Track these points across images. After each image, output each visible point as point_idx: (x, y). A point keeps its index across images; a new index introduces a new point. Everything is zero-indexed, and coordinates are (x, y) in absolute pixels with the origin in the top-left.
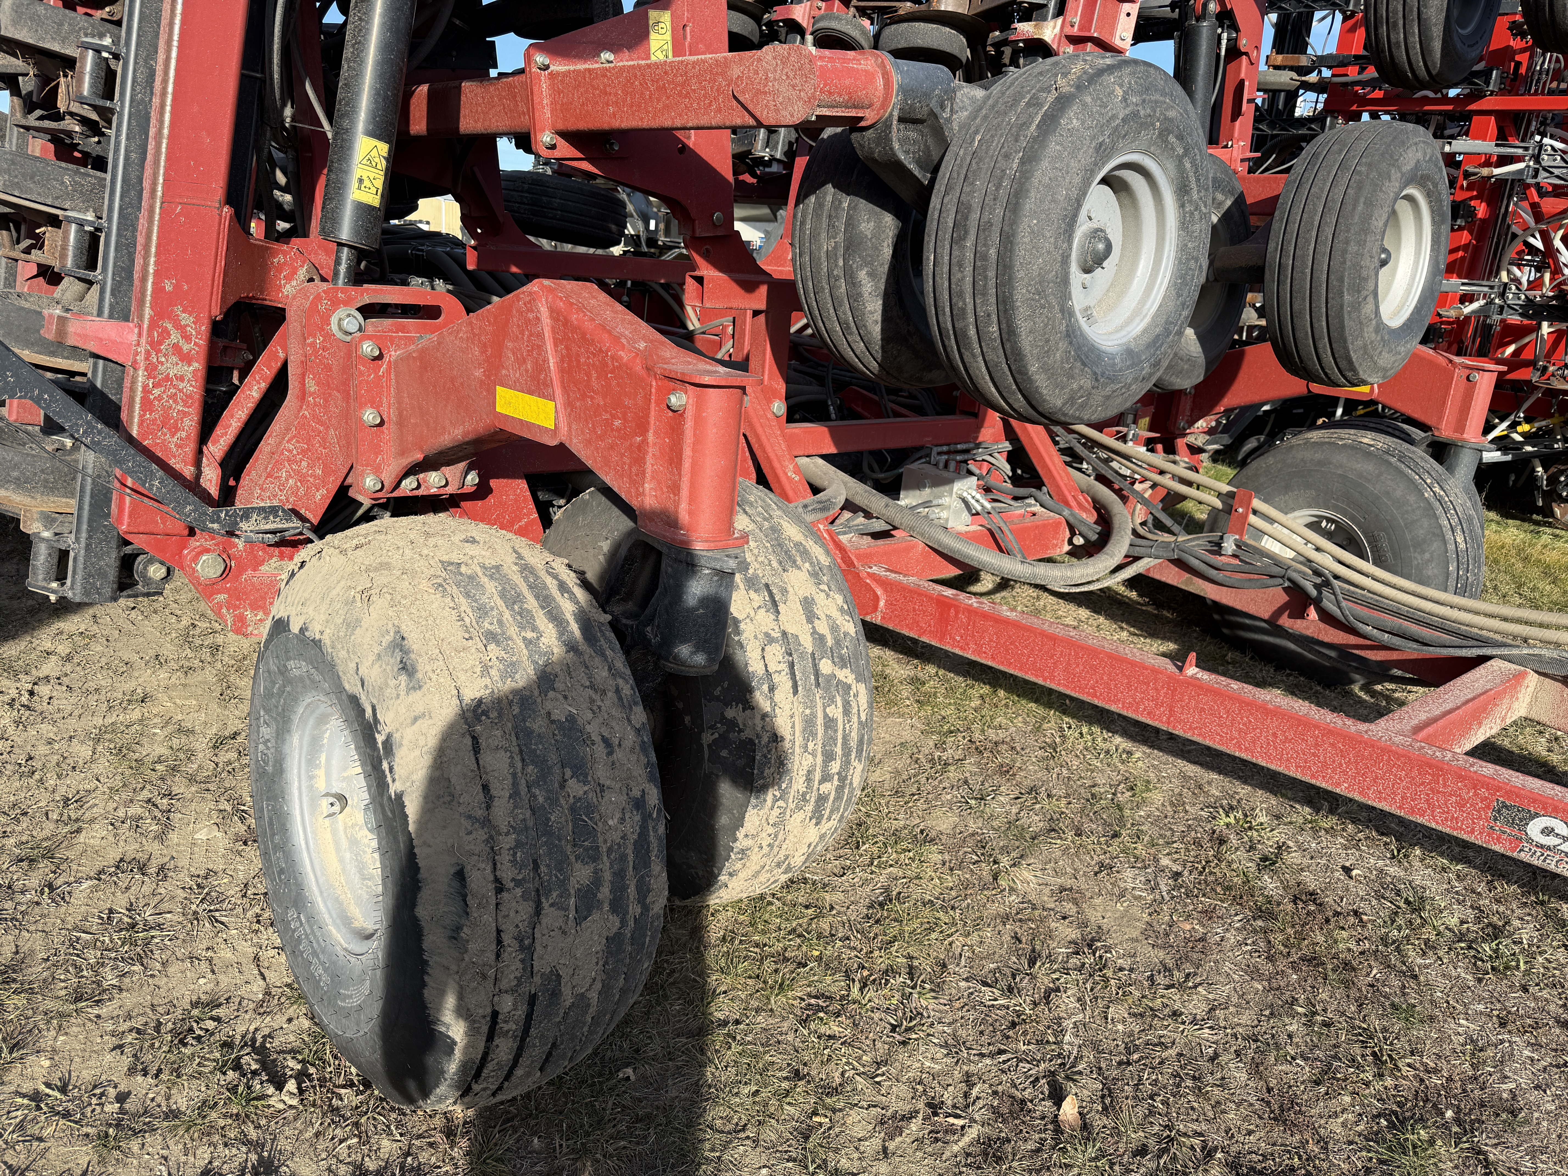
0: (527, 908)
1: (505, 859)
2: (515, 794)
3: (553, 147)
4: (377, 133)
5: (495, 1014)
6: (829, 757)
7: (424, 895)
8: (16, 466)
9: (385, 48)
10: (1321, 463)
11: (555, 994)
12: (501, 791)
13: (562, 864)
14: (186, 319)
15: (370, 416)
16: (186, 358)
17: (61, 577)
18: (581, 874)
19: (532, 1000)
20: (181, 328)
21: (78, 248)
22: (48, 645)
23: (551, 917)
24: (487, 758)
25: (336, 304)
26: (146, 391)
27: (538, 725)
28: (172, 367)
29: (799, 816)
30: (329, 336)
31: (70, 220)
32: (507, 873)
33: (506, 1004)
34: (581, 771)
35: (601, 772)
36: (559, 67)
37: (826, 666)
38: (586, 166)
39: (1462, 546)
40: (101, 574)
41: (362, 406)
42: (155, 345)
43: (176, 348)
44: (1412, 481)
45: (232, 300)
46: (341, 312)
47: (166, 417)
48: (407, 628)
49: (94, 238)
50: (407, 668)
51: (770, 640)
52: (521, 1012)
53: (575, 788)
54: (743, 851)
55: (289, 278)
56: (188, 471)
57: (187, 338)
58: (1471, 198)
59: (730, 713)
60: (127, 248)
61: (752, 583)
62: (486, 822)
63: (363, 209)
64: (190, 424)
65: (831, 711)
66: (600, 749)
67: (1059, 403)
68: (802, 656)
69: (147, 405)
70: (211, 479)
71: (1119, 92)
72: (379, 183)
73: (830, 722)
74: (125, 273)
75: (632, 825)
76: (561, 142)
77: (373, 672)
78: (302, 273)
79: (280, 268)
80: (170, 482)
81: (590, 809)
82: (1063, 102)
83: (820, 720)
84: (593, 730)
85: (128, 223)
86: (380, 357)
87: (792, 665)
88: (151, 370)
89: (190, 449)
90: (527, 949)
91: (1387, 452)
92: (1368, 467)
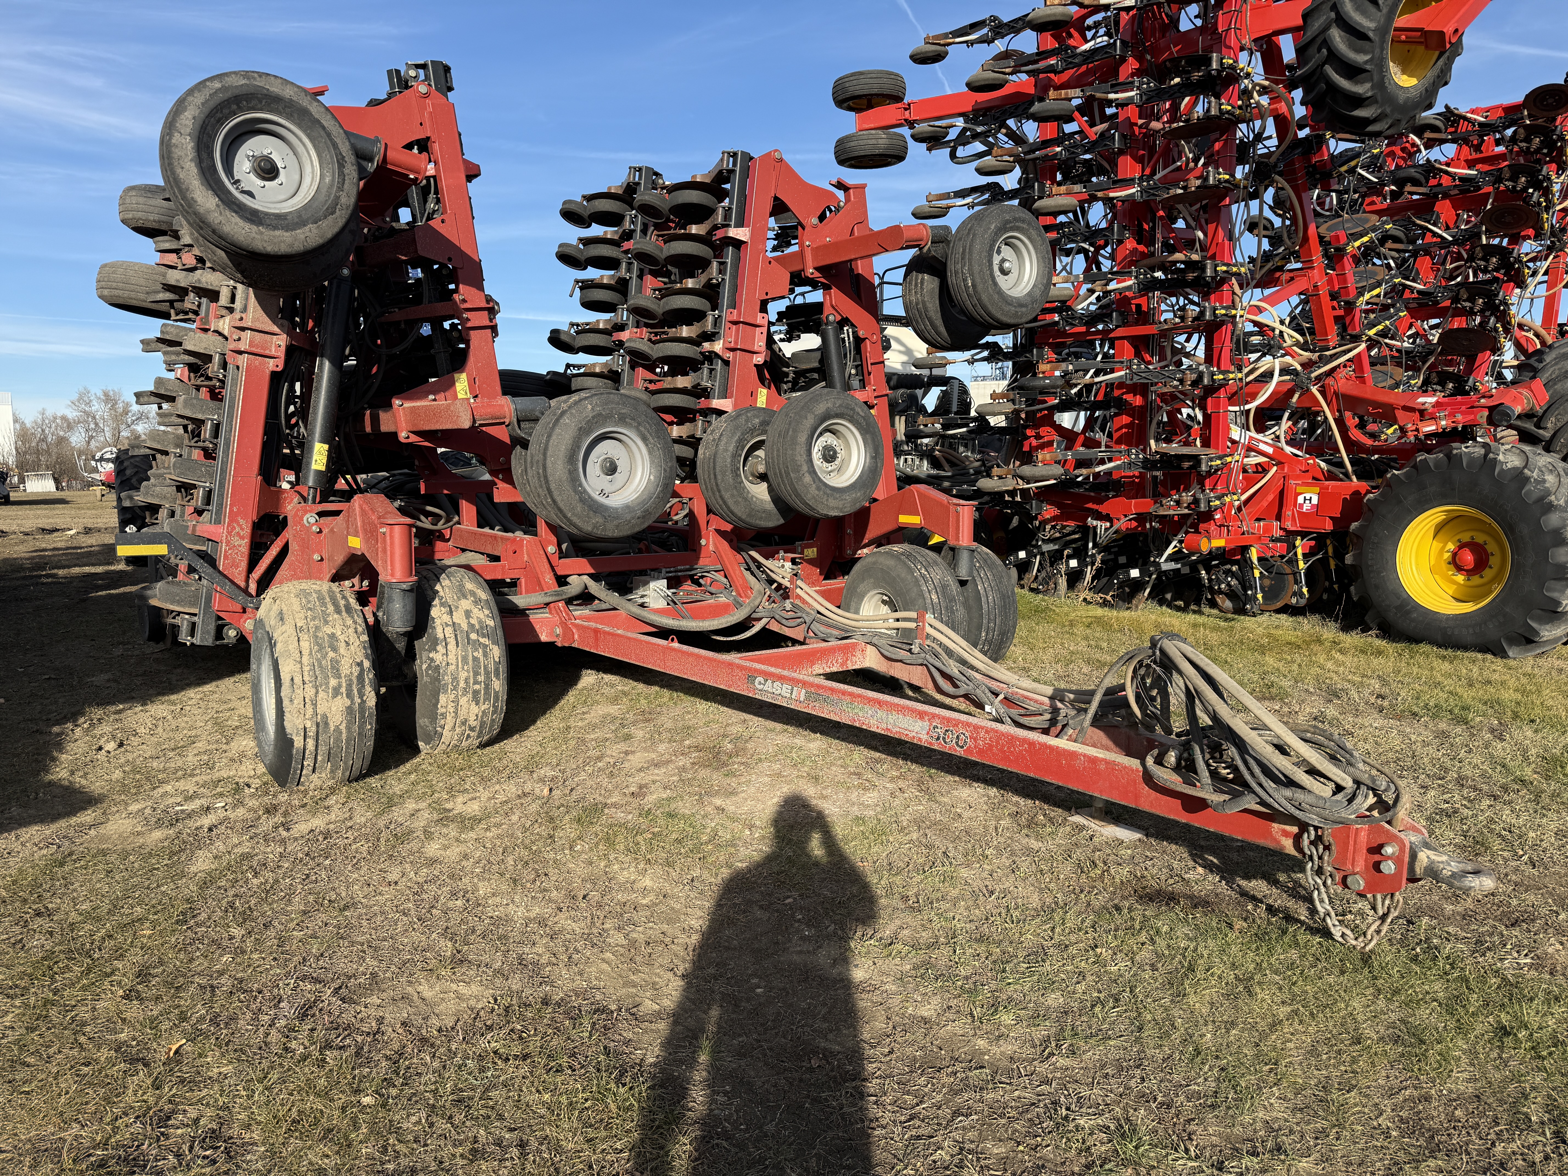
0: (313, 691)
1: (305, 674)
2: (311, 654)
3: (408, 437)
4: (323, 441)
5: (305, 729)
6: (476, 674)
7: (283, 688)
8: (178, 595)
9: (326, 407)
10: (874, 563)
11: (326, 724)
12: (305, 652)
13: (327, 677)
14: (242, 521)
15: (316, 557)
16: (242, 538)
17: (192, 636)
18: (333, 682)
19: (318, 725)
20: (240, 526)
21: (203, 497)
22: (192, 695)
23: (321, 694)
24: (301, 643)
25: (306, 512)
26: (226, 551)
27: (320, 635)
28: (237, 541)
29: (465, 699)
30: (303, 525)
31: (200, 486)
32: (306, 679)
33: (308, 724)
34: (335, 649)
35: (342, 651)
36: (407, 405)
37: (473, 636)
38: (427, 444)
39: (936, 600)
40: (208, 632)
41: (313, 553)
42: (229, 533)
43: (238, 534)
44: (909, 568)
45: (262, 513)
46: (308, 515)
47: (234, 561)
48: (285, 609)
49: (210, 492)
50: (282, 619)
51: (447, 625)
52: (314, 729)
53: (331, 654)
54: (442, 714)
55: (289, 503)
56: (242, 584)
57: (243, 529)
58: (1123, 394)
59: (431, 655)
60: (221, 496)
61: (442, 605)
62: (301, 662)
63: (318, 472)
64: (244, 565)
65: (476, 654)
66: (343, 644)
67: (590, 529)
68: (462, 632)
69: (226, 557)
70: (253, 588)
71: (590, 407)
72: (325, 461)
73: (475, 659)
74: (220, 505)
75: (356, 671)
76: (411, 435)
77: (273, 623)
78: (296, 500)
79: (285, 499)
80: (233, 587)
81: (337, 662)
82: (563, 413)
83: (470, 658)
84: (342, 638)
85: (222, 485)
86: (321, 532)
87: (456, 636)
88: (228, 543)
89: (244, 574)
90: (315, 705)
91: (902, 554)
92: (891, 562)
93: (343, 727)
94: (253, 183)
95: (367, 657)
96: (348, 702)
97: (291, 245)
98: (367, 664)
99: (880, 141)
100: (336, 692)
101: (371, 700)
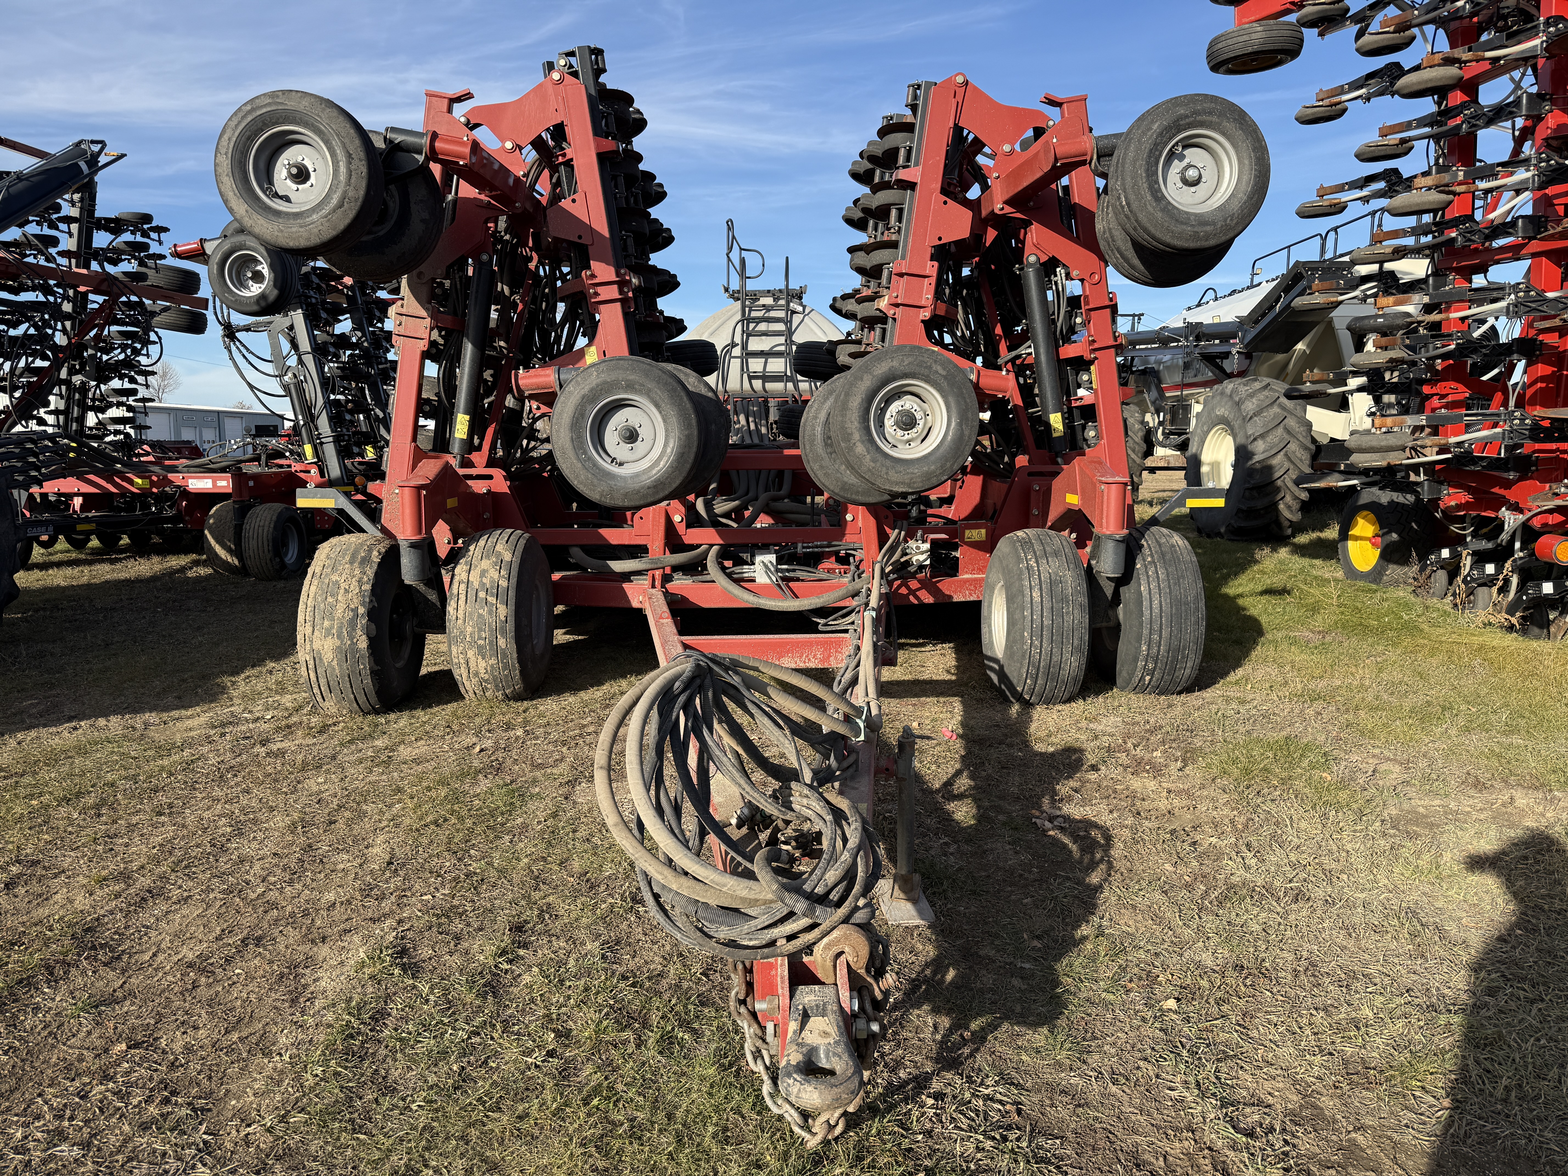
0: (311, 629)
1: (308, 614)
11: (321, 659)
12: (312, 595)
19: (314, 659)
24: (311, 587)
27: (326, 581)
29: (471, 652)
35: (340, 597)
37: (482, 594)
51: (463, 582)
61: (466, 563)
62: (306, 604)
63: (461, 440)
68: (473, 589)
72: (466, 430)
73: (480, 616)
75: (348, 615)
83: (476, 614)
84: (343, 585)
87: (467, 592)
90: (312, 642)
93: (335, 663)
94: (289, 187)
95: (363, 604)
96: (338, 643)
97: (308, 239)
98: (361, 610)
99: (1254, 36)
100: (328, 632)
101: (363, 643)
